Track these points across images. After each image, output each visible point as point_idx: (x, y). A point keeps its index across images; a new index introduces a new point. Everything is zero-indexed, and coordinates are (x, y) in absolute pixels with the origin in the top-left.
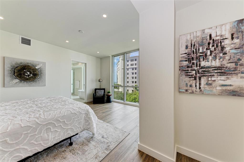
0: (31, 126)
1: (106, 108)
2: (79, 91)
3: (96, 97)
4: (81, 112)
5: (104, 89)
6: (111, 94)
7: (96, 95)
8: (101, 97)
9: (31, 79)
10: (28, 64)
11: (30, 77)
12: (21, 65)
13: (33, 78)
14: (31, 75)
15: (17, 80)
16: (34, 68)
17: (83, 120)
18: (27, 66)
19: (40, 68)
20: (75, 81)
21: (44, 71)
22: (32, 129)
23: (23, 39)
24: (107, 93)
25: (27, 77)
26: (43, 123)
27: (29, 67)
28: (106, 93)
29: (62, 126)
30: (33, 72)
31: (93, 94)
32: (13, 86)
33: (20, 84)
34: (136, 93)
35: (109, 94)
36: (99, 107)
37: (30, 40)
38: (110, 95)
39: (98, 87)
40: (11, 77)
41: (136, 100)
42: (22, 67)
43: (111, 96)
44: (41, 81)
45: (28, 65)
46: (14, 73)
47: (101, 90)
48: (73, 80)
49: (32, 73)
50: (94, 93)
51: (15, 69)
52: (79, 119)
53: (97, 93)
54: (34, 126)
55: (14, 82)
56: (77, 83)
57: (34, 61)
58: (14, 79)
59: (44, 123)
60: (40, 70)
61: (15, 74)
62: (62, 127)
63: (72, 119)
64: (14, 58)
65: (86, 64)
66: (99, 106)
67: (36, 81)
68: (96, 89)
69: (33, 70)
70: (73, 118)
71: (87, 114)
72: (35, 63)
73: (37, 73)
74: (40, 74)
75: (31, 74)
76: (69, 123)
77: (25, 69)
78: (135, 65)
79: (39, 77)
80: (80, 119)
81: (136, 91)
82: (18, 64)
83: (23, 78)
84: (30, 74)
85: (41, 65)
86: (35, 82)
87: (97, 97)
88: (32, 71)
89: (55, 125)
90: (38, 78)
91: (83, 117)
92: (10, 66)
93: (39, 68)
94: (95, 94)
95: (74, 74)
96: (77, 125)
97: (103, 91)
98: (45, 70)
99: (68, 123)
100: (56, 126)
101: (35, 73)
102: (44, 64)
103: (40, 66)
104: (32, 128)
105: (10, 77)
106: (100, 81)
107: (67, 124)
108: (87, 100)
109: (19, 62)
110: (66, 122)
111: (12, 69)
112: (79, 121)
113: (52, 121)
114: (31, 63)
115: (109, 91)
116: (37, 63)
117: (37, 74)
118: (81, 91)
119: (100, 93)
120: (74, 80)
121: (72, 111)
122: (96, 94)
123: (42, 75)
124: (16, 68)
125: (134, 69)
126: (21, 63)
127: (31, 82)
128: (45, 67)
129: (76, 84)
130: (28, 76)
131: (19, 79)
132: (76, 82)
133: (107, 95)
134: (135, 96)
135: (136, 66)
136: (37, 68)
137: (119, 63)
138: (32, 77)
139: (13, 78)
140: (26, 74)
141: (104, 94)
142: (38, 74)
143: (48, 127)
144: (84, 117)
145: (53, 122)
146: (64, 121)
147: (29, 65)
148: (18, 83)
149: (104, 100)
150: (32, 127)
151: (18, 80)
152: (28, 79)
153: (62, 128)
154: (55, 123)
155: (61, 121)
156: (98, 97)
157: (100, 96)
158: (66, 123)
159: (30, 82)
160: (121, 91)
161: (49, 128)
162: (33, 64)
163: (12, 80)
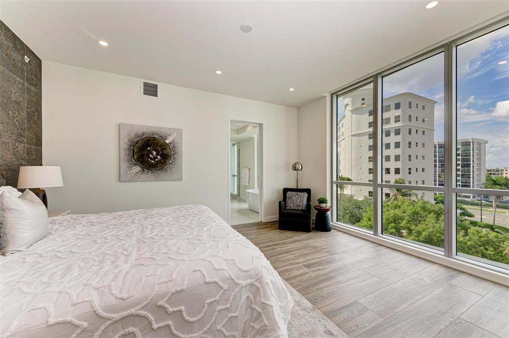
0: (77, 322)
1: (317, 250)
2: (249, 192)
3: (285, 211)
4: (237, 281)
5: (308, 191)
6: (329, 205)
7: (285, 206)
8: (299, 212)
9: (159, 164)
10: (153, 134)
11: (157, 162)
12: (144, 137)
13: (162, 163)
14: (159, 157)
15: (138, 169)
16: (163, 143)
17: (244, 309)
18: (152, 139)
19: (173, 141)
20: (241, 168)
21: (180, 149)
22: (78, 335)
23: (146, 85)
24: (317, 203)
25: (153, 161)
26: (113, 316)
27: (155, 140)
28: (314, 203)
29: (173, 328)
30: (162, 150)
31: (280, 202)
32: (131, 180)
33: (142, 175)
34: (400, 203)
35: (324, 205)
36: (296, 241)
37: (157, 85)
38: (328, 210)
39: (293, 186)
40: (129, 162)
41: (399, 223)
42: (145, 142)
43: (329, 213)
44: (175, 168)
45: (154, 138)
46: (133, 155)
47: (300, 193)
48: (237, 167)
49: (161, 152)
50: (281, 199)
51: (134, 146)
52: (228, 306)
53: (288, 201)
54: (85, 324)
55: (133, 172)
56: (245, 172)
57: (164, 128)
58: (134, 166)
59: (117, 315)
60: (173, 146)
61: (135, 157)
62: (175, 332)
63: (206, 306)
64: (133, 126)
65: (261, 125)
66: (295, 238)
67: (166, 170)
68: (286, 191)
69: (161, 146)
70: (208, 301)
71: (258, 288)
72: (165, 133)
73: (168, 152)
74: (173, 154)
75: (159, 155)
76: (195, 319)
77: (150, 146)
78: (396, 122)
79: (170, 162)
80: (231, 306)
81: (400, 197)
82: (139, 136)
83: (146, 163)
84: (157, 154)
85: (175, 136)
86: (164, 172)
87: (289, 211)
88: (159, 149)
89: (151, 324)
90: (170, 164)
91: (244, 297)
92: (127, 141)
93: (171, 143)
94: (283, 203)
95: (239, 153)
96: (223, 330)
97: (306, 195)
98: (181, 146)
99: (192, 320)
100: (153, 329)
101: (165, 152)
102: (180, 132)
103: (173, 138)
104: (79, 331)
105: (127, 163)
106: (295, 169)
107: (189, 322)
108: (265, 216)
109: (140, 132)
110: (185, 316)
111: (130, 146)
112: (230, 315)
113: (142, 308)
114: (159, 132)
115: (322, 197)
116: (168, 132)
117: (168, 156)
118: (253, 194)
119: (298, 202)
120: (239, 166)
121: (206, 276)
122: (286, 204)
123: (176, 156)
124: (136, 143)
125: (392, 134)
126: (143, 134)
127: (159, 172)
128: (182, 139)
129: (243, 176)
130: (155, 158)
131: (140, 165)
132: (243, 170)
133: (316, 209)
134: (398, 212)
135: (399, 124)
136: (167, 142)
137: (343, 121)
138: (160, 161)
139: (131, 164)
140: (151, 156)
141: (308, 205)
142: (169, 154)
143: (126, 330)
144: (248, 297)
145: (142, 313)
146: (180, 311)
147: (155, 136)
148: (139, 174)
149: (310, 223)
150: (78, 327)
151: (139, 167)
152: (154, 166)
153: (174, 335)
154: (152, 318)
155: (171, 309)
156: (293, 212)
157: (298, 210)
158: (187, 318)
159: (157, 172)
160: (350, 193)
161: (129, 333)
162: (161, 135)
163: (130, 168)
